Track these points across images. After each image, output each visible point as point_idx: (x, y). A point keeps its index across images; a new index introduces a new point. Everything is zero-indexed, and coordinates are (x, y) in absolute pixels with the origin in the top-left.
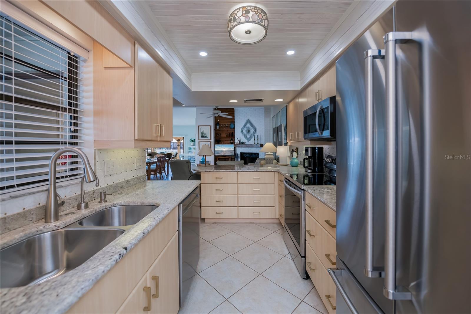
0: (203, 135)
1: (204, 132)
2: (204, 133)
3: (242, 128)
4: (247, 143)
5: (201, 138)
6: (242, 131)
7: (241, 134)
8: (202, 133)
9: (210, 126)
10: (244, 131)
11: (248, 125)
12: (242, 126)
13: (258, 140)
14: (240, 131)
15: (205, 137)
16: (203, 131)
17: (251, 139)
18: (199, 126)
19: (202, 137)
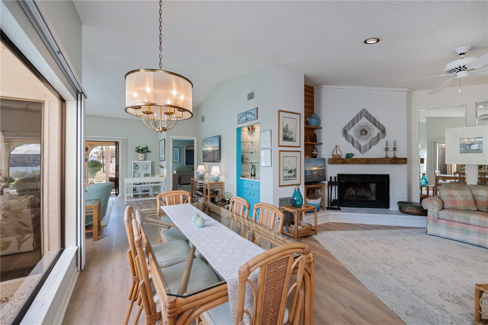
0: (288, 134)
1: (290, 128)
2: (289, 130)
3: (346, 127)
4: (358, 155)
5: (283, 143)
6: (345, 133)
7: (344, 139)
8: (285, 130)
9: (300, 114)
10: (351, 132)
11: (364, 121)
12: (346, 123)
13: (395, 149)
14: (341, 132)
15: (291, 140)
16: (287, 126)
17: (370, 147)
18: (280, 111)
19: (285, 138)
